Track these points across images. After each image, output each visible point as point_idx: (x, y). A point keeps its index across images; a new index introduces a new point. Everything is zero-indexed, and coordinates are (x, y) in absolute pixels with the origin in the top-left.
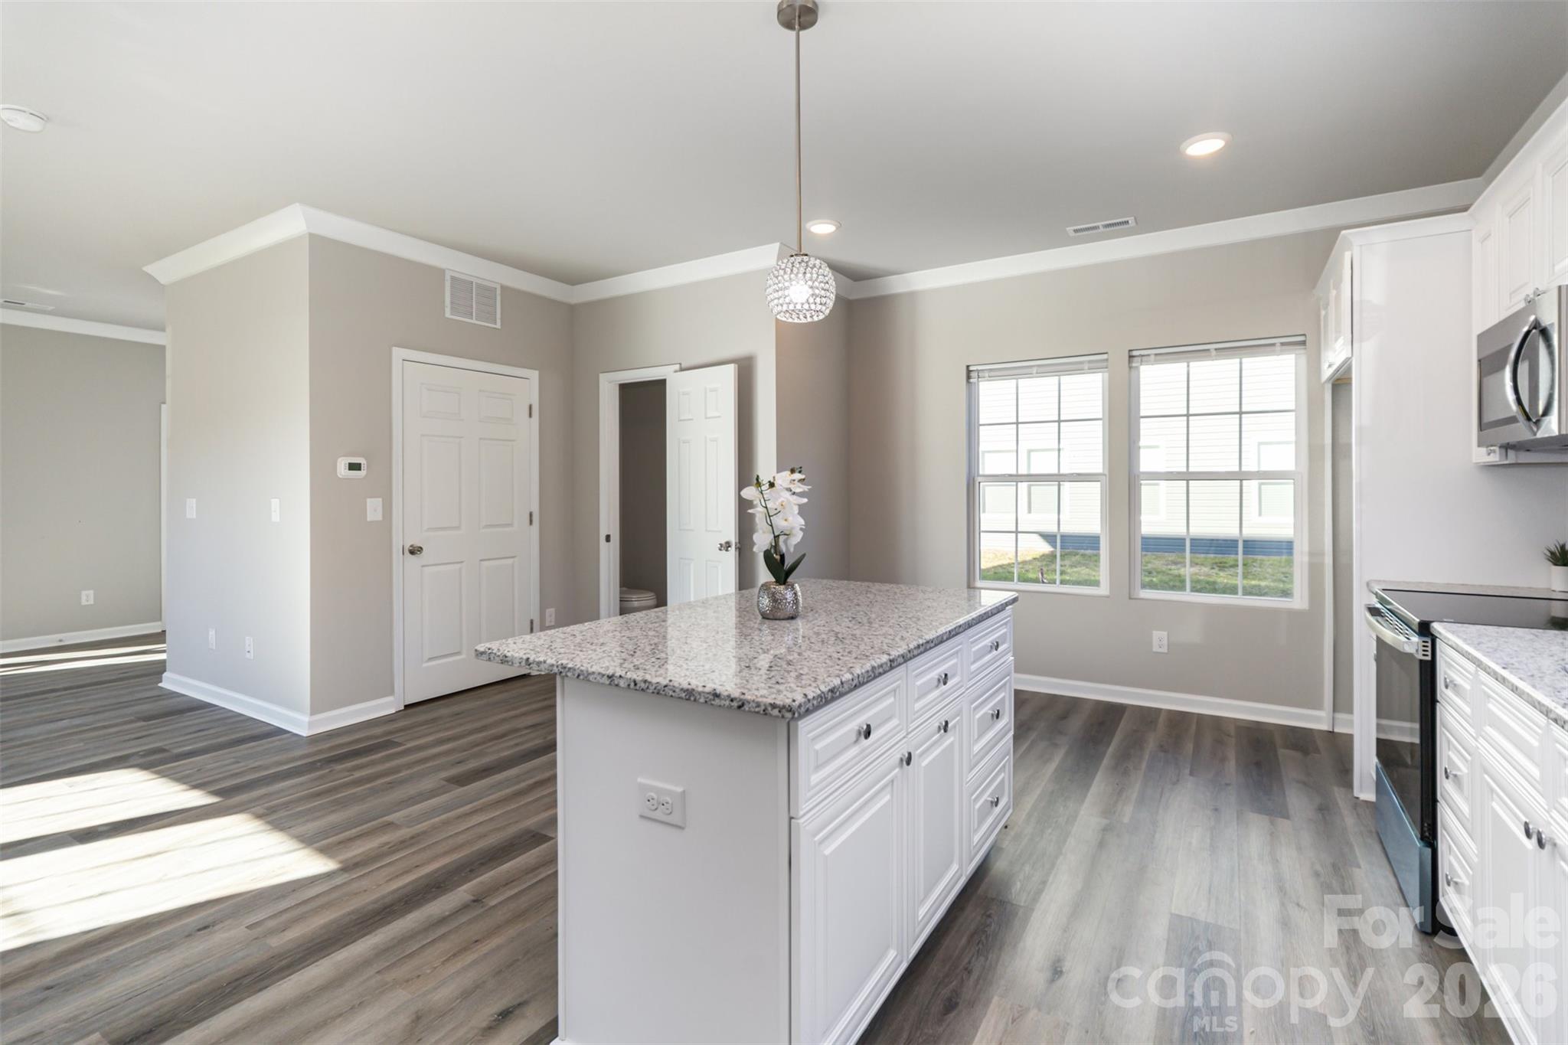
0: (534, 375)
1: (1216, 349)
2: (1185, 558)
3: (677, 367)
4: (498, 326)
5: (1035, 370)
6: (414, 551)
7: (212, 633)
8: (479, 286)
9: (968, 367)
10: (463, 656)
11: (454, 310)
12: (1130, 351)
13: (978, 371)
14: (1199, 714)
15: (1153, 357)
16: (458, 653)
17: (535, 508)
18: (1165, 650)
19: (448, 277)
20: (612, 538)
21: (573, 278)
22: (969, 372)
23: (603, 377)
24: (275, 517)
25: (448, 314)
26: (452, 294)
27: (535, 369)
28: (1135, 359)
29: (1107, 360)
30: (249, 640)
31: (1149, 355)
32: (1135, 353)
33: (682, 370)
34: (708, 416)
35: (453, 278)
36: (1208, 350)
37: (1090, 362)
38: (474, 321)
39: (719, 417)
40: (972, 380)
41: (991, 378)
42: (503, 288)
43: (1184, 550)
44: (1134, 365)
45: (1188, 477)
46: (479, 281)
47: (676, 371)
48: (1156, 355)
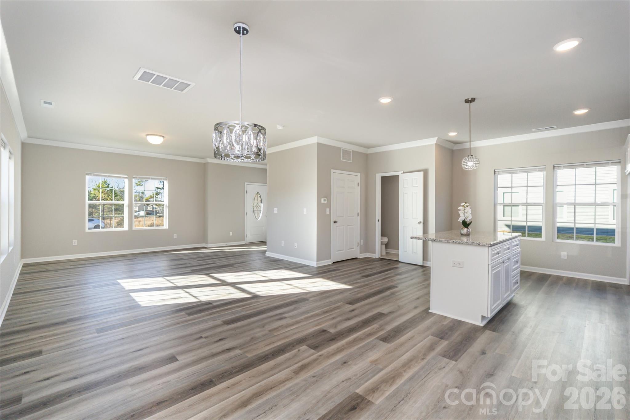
0: (359, 174)
1: (586, 164)
2: (573, 235)
3: (402, 172)
4: (352, 162)
5: (518, 171)
6: (335, 222)
7: (283, 242)
8: (348, 151)
9: (494, 170)
10: (344, 251)
11: (343, 159)
12: (554, 165)
13: (498, 171)
14: (578, 279)
15: (562, 167)
16: (343, 250)
17: (359, 212)
18: (566, 258)
19: (342, 150)
20: (379, 220)
21: (368, 147)
22: (495, 172)
23: (377, 174)
24: (305, 213)
25: (342, 160)
26: (343, 154)
27: (359, 173)
28: (556, 168)
29: (545, 168)
30: (296, 244)
31: (561, 166)
32: (555, 166)
33: (404, 173)
34: (414, 186)
35: (343, 150)
36: (583, 165)
37: (539, 169)
38: (347, 161)
39: (417, 186)
40: (496, 174)
41: (503, 174)
42: (352, 151)
43: (573, 233)
44: (555, 169)
45: (575, 204)
46: (348, 150)
47: (402, 173)
48: (564, 166)
